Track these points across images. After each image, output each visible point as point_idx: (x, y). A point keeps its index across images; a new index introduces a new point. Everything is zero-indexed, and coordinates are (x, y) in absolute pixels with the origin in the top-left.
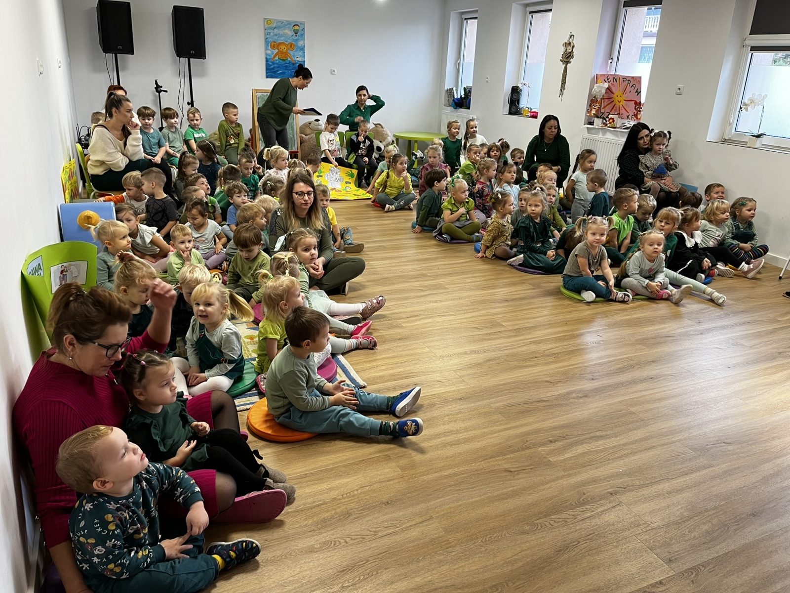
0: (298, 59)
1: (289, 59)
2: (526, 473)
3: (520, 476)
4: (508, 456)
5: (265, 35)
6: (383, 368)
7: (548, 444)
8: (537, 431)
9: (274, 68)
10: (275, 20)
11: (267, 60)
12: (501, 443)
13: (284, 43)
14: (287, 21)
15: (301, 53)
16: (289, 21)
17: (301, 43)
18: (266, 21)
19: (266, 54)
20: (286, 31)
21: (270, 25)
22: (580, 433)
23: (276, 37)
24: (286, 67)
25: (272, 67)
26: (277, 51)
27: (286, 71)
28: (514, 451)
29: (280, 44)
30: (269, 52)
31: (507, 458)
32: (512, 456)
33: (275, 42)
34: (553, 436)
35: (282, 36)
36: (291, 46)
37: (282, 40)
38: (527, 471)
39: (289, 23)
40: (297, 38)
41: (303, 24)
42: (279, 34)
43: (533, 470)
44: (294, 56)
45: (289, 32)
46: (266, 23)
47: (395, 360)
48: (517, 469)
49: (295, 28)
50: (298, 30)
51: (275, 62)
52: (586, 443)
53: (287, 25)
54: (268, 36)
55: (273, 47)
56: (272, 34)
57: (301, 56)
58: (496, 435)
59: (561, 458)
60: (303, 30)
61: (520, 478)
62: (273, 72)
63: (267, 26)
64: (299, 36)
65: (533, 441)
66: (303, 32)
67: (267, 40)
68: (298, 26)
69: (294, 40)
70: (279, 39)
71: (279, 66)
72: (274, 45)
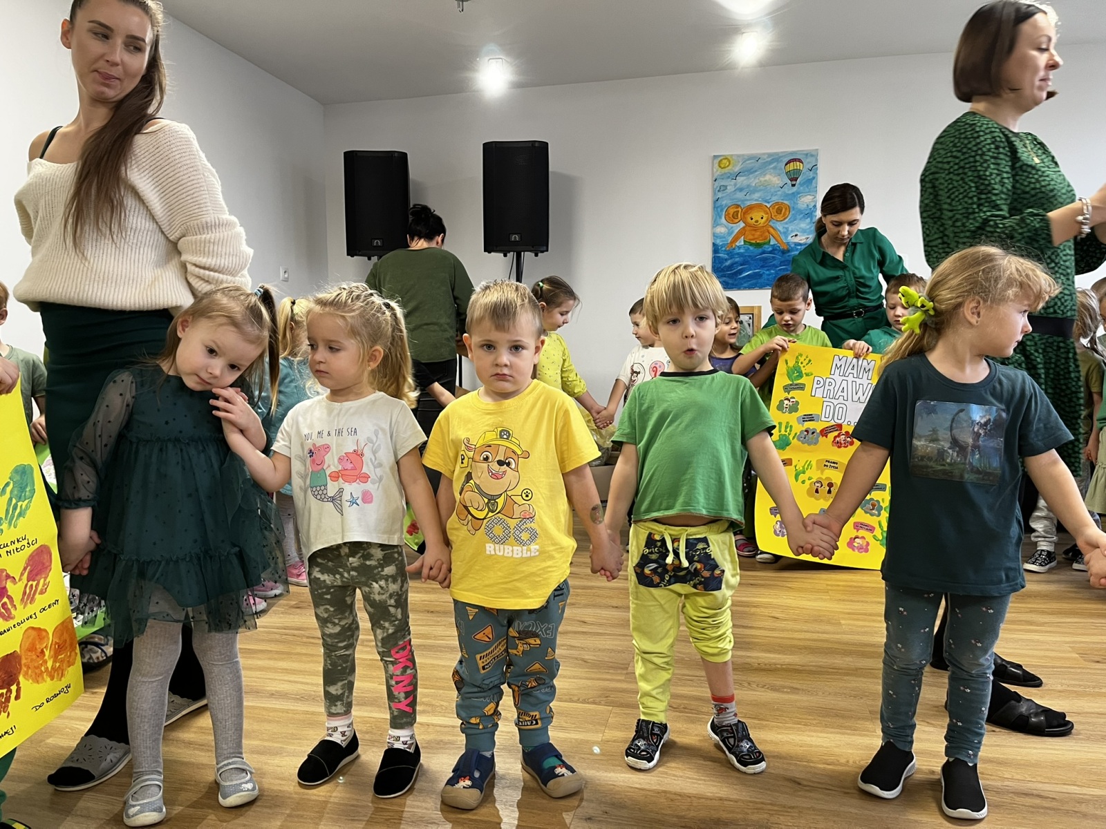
0: (796, 240)
1: (773, 242)
5: (714, 192)
9: (733, 263)
10: (738, 156)
11: (716, 249)
13: (759, 206)
14: (770, 155)
16: (777, 154)
17: (805, 201)
18: (717, 161)
19: (715, 236)
20: (768, 177)
21: (726, 170)
23: (740, 195)
24: (765, 260)
25: (729, 263)
26: (742, 225)
29: (751, 208)
30: (721, 230)
33: (738, 206)
37: (755, 198)
39: (775, 158)
40: (795, 189)
41: (813, 155)
42: (748, 186)
44: (786, 234)
45: (775, 179)
46: (716, 165)
49: (791, 166)
50: (798, 172)
51: (737, 251)
53: (770, 163)
54: (720, 195)
55: (733, 218)
56: (730, 189)
60: (814, 168)
62: (729, 276)
63: (718, 172)
64: (800, 185)
66: (811, 174)
67: (719, 203)
68: (800, 161)
69: (787, 196)
70: (747, 197)
71: (746, 261)
72: (736, 213)
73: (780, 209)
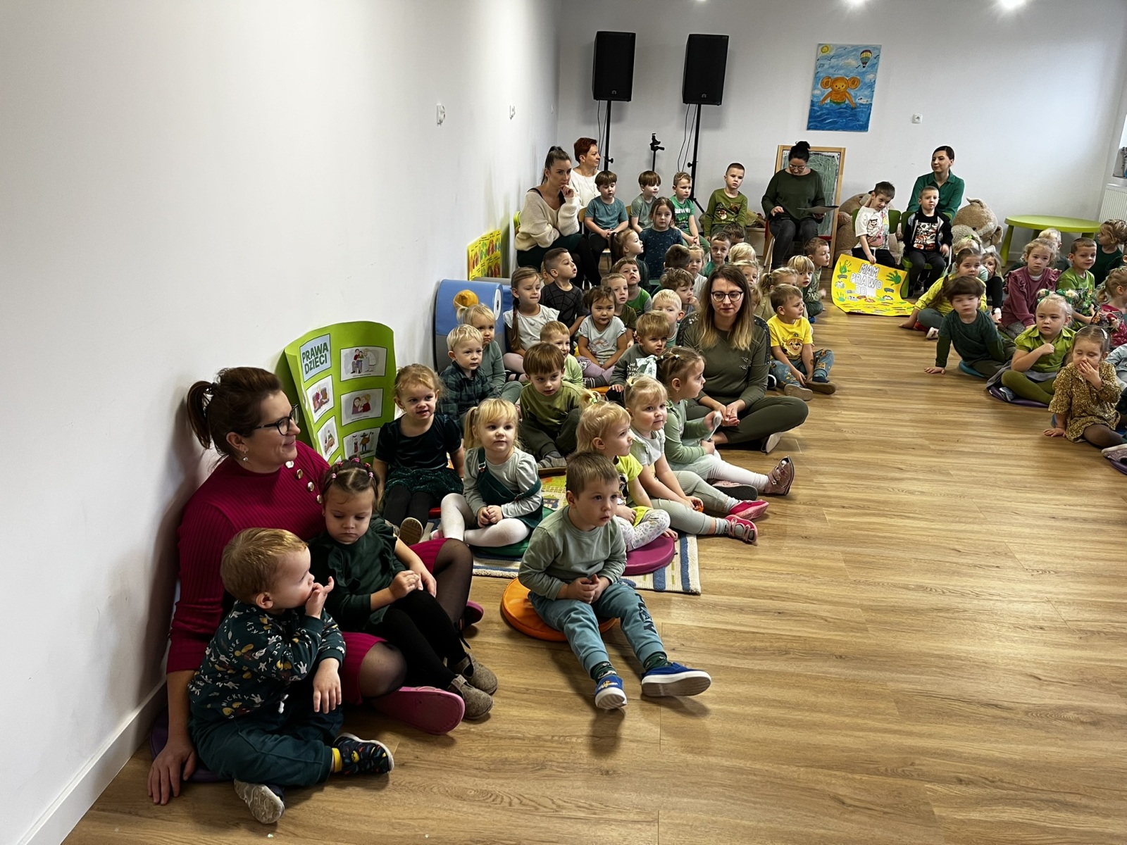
0: (861, 101)
1: (847, 102)
2: (870, 816)
3: (854, 817)
4: (857, 777)
5: (816, 68)
6: (745, 573)
7: (950, 782)
8: (946, 754)
9: (821, 114)
10: (834, 45)
11: (813, 104)
12: (859, 750)
13: (842, 79)
14: (853, 46)
15: (867, 92)
16: (856, 46)
17: (869, 77)
18: (821, 47)
19: (813, 95)
20: (850, 60)
21: (826, 54)
22: (1031, 784)
23: (831, 71)
24: (841, 113)
25: (819, 113)
26: (830, 90)
27: (838, 120)
28: (877, 772)
29: (837, 80)
30: (817, 92)
31: (853, 779)
32: (865, 778)
33: (829, 78)
34: (971, 774)
35: (841, 68)
36: (853, 83)
37: (840, 74)
38: (875, 813)
39: (856, 48)
40: (864, 69)
41: (878, 48)
42: (837, 65)
43: (887, 816)
44: (855, 97)
45: (854, 62)
46: (820, 50)
47: (773, 567)
48: (857, 803)
49: (864, 55)
50: (868, 58)
51: (825, 106)
52: (1031, 806)
53: (853, 51)
54: (819, 70)
55: (825, 85)
56: (826, 66)
57: (866, 96)
58: (861, 734)
59: (960, 816)
60: (877, 57)
61: (852, 821)
62: (819, 122)
63: (821, 54)
64: (869, 67)
65: (924, 768)
66: (876, 61)
67: (818, 75)
68: (870, 52)
69: (859, 73)
70: (836, 72)
71: (830, 113)
72: (827, 82)
73: (854, 82)
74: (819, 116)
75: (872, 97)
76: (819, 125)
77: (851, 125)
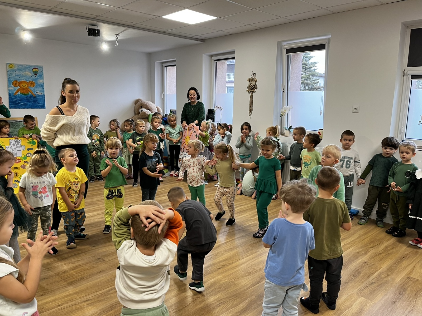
0: (38, 94)
1: (30, 94)
5: (8, 75)
10: (16, 64)
14: (27, 65)
15: (40, 89)
16: (29, 65)
17: (40, 82)
18: (8, 65)
19: (9, 90)
20: (27, 73)
21: (12, 68)
23: (17, 77)
25: (15, 100)
27: (27, 103)
30: (11, 88)
33: (17, 81)
35: (23, 76)
37: (23, 79)
39: (29, 67)
40: (36, 77)
41: (42, 67)
42: (20, 75)
45: (29, 74)
49: (34, 70)
50: (37, 72)
51: (18, 96)
53: (27, 68)
54: (10, 77)
55: (15, 84)
56: (14, 75)
57: (40, 91)
60: (42, 71)
62: (16, 104)
63: (9, 69)
64: (38, 76)
67: (10, 79)
68: (37, 69)
69: (34, 79)
70: (20, 78)
71: (21, 100)
72: (16, 83)
74: (16, 101)
75: (44, 92)
76: (16, 106)
77: (35, 105)
